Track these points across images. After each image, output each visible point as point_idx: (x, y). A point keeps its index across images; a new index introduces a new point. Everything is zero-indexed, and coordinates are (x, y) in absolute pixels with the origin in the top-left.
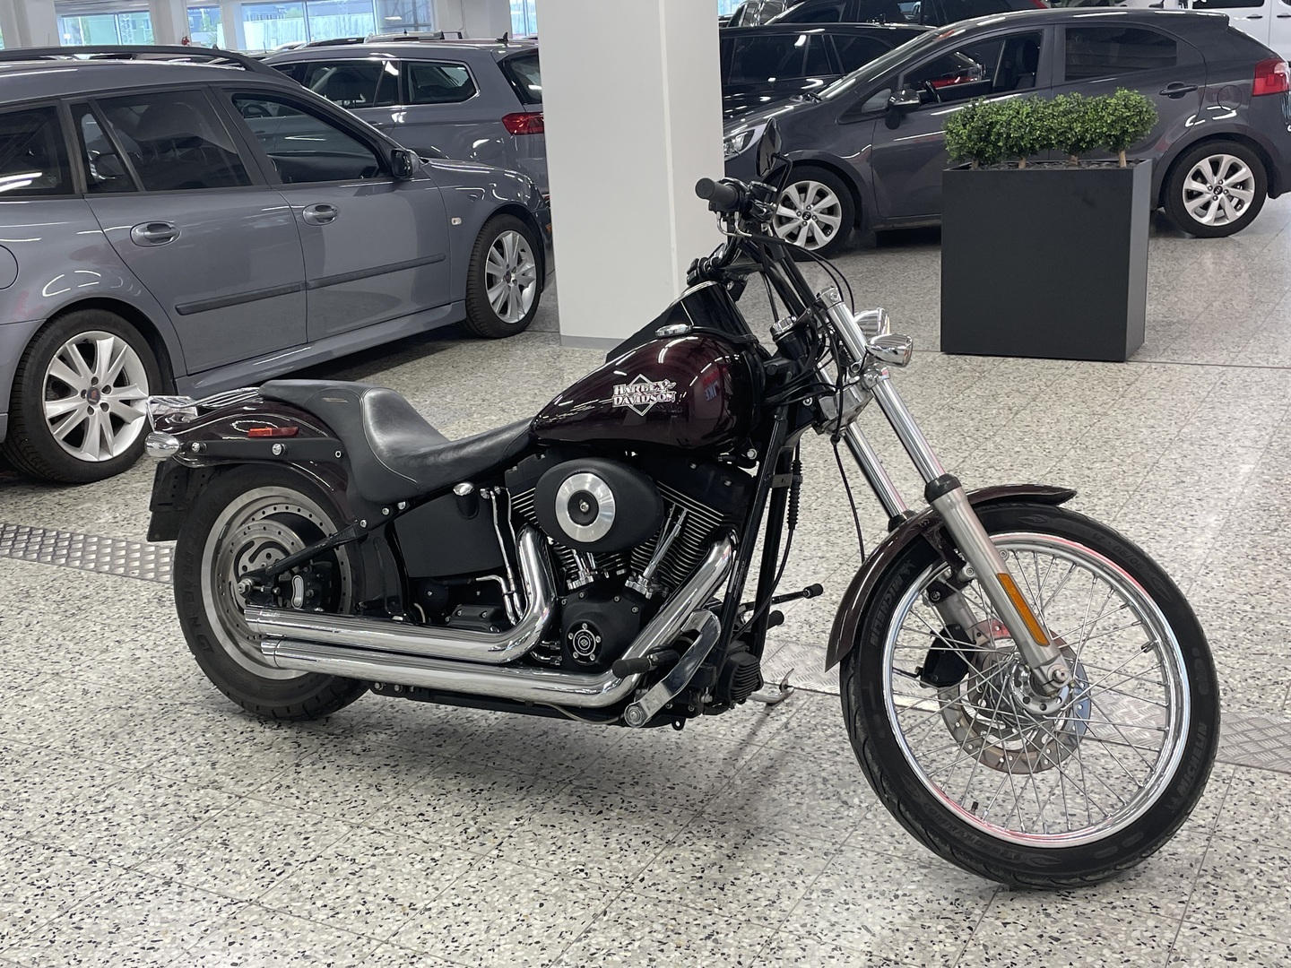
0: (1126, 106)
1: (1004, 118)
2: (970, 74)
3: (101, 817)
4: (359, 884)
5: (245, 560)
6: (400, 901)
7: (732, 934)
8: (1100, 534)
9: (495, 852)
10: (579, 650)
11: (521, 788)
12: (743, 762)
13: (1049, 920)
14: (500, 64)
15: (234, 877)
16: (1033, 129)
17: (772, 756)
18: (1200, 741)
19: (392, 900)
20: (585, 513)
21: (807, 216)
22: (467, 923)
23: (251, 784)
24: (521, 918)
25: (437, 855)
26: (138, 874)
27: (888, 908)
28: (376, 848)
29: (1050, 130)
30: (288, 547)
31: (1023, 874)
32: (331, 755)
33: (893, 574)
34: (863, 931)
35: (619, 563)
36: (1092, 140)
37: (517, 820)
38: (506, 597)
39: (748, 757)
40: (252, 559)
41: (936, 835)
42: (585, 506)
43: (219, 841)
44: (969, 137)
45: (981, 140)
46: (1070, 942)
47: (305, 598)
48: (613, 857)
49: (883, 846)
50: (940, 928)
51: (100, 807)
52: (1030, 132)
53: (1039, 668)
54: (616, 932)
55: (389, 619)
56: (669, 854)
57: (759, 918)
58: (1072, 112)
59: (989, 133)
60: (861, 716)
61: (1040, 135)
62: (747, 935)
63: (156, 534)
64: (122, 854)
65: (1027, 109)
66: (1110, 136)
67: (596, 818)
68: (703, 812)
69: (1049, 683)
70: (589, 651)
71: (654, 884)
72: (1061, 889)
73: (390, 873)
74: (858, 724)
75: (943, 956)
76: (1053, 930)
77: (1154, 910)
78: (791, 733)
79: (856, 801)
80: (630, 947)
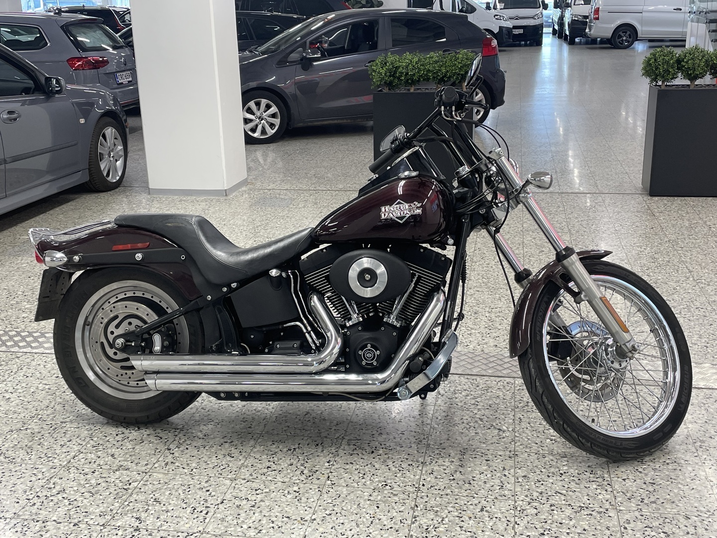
0: (467, 59)
1: (404, 64)
2: (323, 42)
3: (60, 497)
4: (261, 512)
5: (111, 328)
6: (293, 517)
7: (493, 507)
8: (628, 273)
9: (329, 482)
10: (366, 360)
11: (317, 445)
12: (430, 415)
13: (643, 475)
14: (62, 27)
15: (178, 519)
16: (420, 70)
17: (444, 410)
18: (686, 374)
19: (288, 517)
20: (368, 281)
21: (261, 119)
22: (342, 524)
23: (147, 465)
24: (372, 516)
25: (296, 488)
26: (113, 527)
27: (561, 481)
28: (256, 490)
29: (429, 71)
30: (145, 317)
31: (624, 453)
32: (185, 441)
33: (541, 301)
34: (558, 494)
35: (371, 309)
36: (450, 77)
37: (328, 462)
38: (307, 334)
39: (432, 412)
40: (117, 327)
41: (583, 438)
42: (368, 277)
43: (152, 500)
44: (385, 74)
45: (390, 76)
46: (660, 484)
47: (163, 346)
48: (398, 475)
49: (536, 450)
50: (595, 486)
51: (54, 491)
52: (418, 72)
53: (624, 344)
54: (431, 515)
55: (230, 354)
56: (428, 468)
57: (501, 496)
58: (439, 62)
59: (395, 72)
60: (539, 379)
61: (423, 74)
62: (502, 506)
63: (41, 315)
64: (92, 517)
65: (416, 59)
66: (459, 74)
67: (373, 455)
68: (429, 445)
69: (630, 352)
70: (372, 360)
71: (431, 486)
72: (638, 458)
73: (276, 503)
74: (538, 384)
75: (607, 501)
76: (648, 479)
77: (686, 462)
78: (444, 397)
79: (504, 428)
80: (444, 522)
